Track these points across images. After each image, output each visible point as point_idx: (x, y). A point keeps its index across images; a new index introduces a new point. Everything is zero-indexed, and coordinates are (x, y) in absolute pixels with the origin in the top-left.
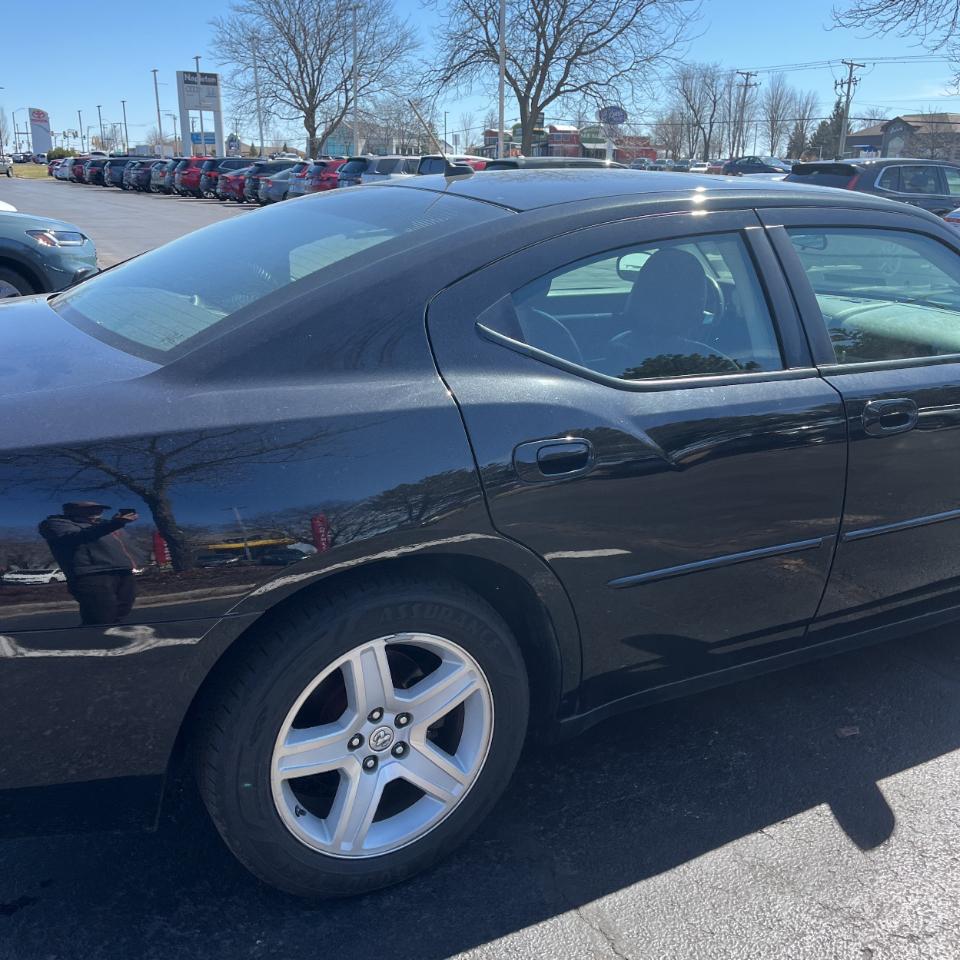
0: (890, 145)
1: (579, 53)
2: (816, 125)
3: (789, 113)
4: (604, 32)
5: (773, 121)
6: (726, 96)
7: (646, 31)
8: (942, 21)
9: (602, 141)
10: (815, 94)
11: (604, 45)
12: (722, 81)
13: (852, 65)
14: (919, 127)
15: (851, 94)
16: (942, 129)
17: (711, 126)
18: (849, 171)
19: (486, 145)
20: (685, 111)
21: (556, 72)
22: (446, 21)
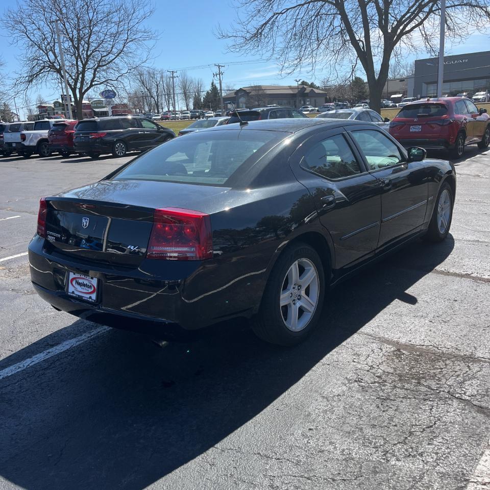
0: (240, 100)
1: (99, 66)
2: (205, 93)
3: (192, 90)
4: (110, 55)
5: (185, 93)
6: (161, 83)
7: (130, 55)
8: (269, 48)
9: (104, 107)
10: (201, 79)
11: (111, 61)
12: (159, 75)
13: (219, 66)
14: (250, 92)
15: (221, 79)
16: (260, 92)
17: (158, 97)
18: (256, 113)
19: (40, 113)
20: (143, 90)
21: (89, 75)
22: (25, 52)
